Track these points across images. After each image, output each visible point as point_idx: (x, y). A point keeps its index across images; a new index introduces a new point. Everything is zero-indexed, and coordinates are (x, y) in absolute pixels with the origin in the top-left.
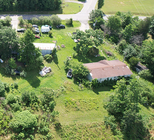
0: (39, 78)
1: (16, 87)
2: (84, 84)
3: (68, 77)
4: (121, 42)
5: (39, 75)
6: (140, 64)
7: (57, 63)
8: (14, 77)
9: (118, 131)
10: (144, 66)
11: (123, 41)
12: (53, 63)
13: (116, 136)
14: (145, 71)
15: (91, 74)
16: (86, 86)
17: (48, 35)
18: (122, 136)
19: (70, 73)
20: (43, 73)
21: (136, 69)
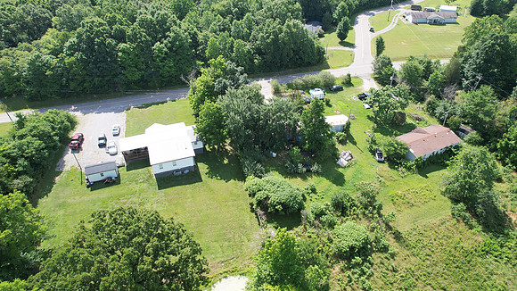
0: (340, 170)
1: (314, 191)
2: (405, 167)
3: (379, 161)
4: (429, 99)
5: (339, 166)
6: (463, 127)
7: (355, 143)
8: (304, 176)
10: (468, 128)
11: (431, 98)
12: (349, 144)
14: (473, 134)
16: (409, 169)
18: (480, 228)
19: (380, 155)
20: (343, 161)
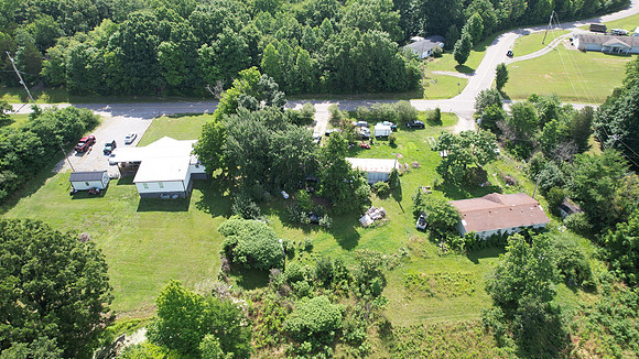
0: (359, 230)
1: (309, 248)
2: (450, 243)
3: (419, 229)
4: (534, 157)
5: (360, 224)
6: (568, 202)
7: (399, 199)
8: (307, 229)
9: (508, 338)
10: (575, 206)
11: (537, 155)
12: (391, 200)
13: (501, 350)
14: (577, 215)
15: (464, 222)
16: (454, 246)
17: (387, 143)
19: (423, 221)
20: (368, 219)
21: (559, 212)
